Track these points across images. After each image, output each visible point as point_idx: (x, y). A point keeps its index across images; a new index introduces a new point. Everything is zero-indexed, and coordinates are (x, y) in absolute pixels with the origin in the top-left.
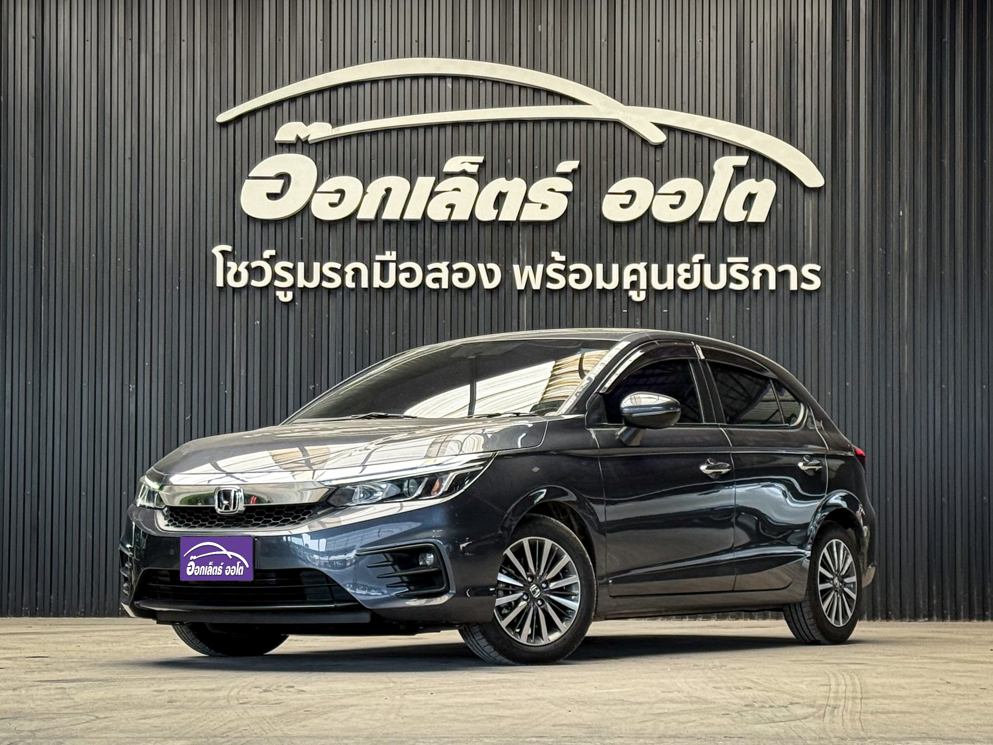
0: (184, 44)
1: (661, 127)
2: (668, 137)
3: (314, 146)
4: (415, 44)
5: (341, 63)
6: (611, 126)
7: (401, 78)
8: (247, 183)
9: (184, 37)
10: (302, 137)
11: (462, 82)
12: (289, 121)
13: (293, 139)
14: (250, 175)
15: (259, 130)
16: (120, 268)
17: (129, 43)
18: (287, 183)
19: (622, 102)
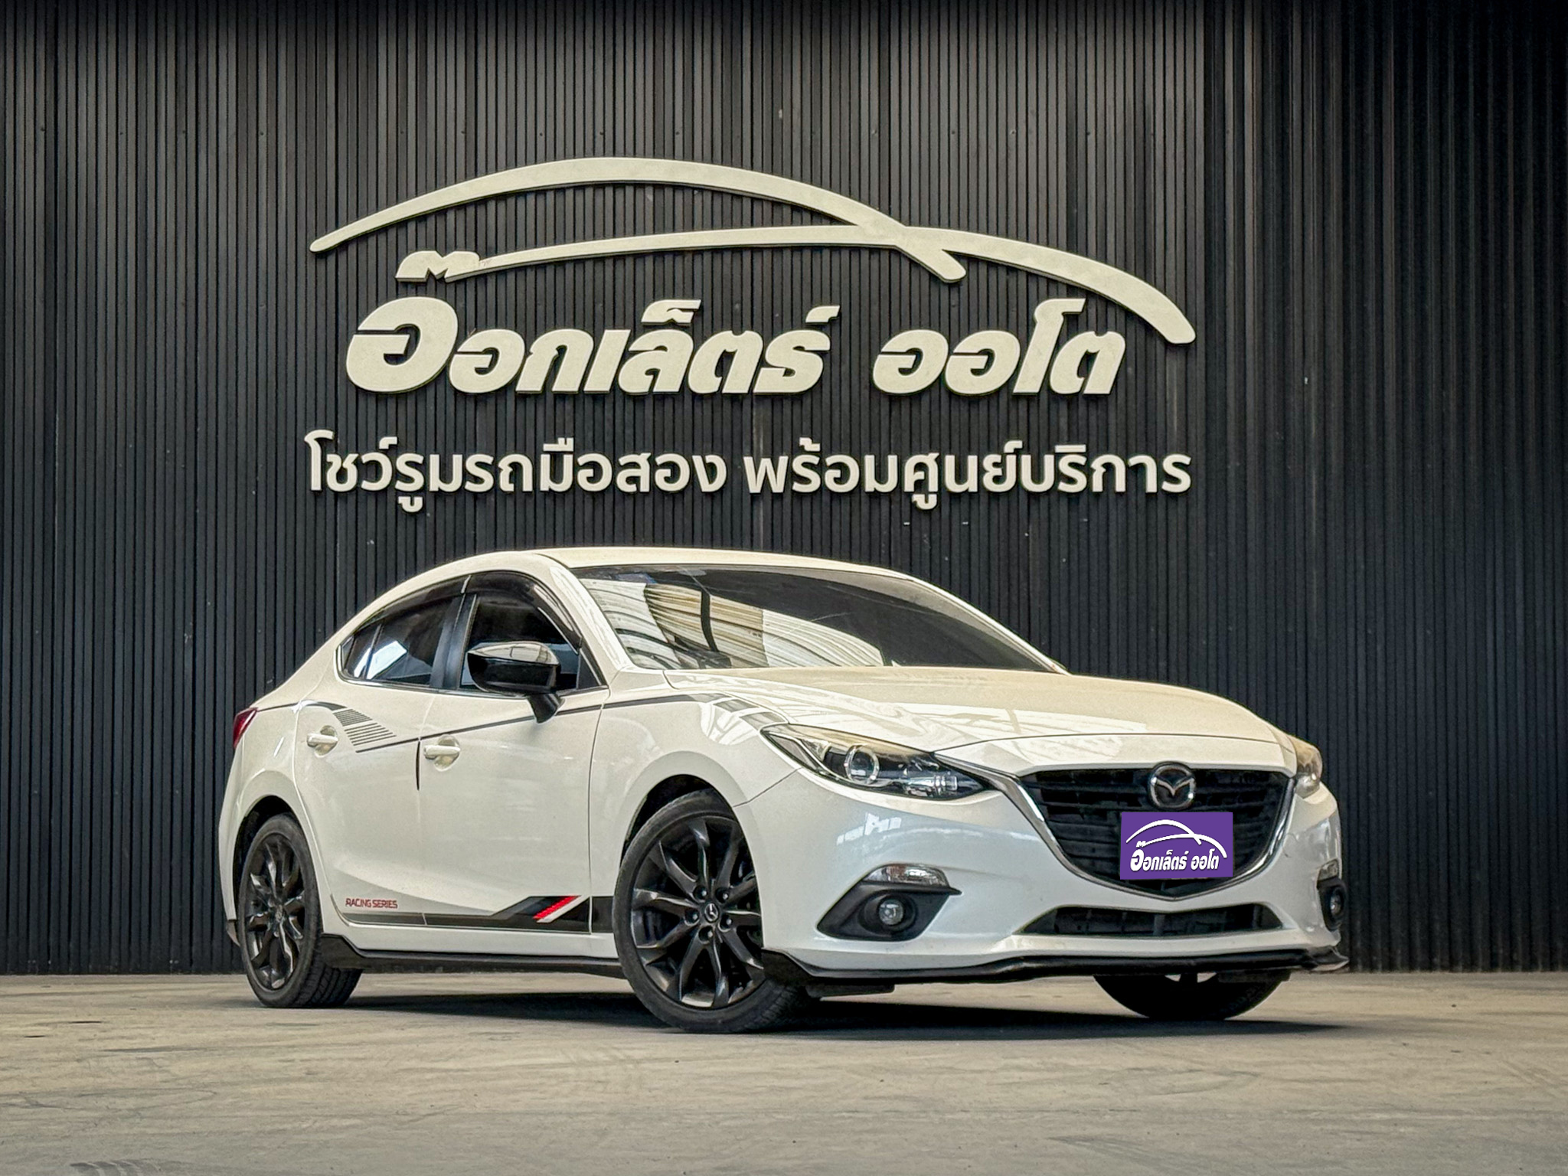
0: (263, 139)
1: (958, 256)
2: (968, 271)
3: (453, 285)
4: (599, 137)
5: (492, 164)
6: (885, 256)
7: (580, 187)
8: (356, 337)
9: (263, 128)
10: (435, 273)
11: (669, 193)
12: (417, 250)
13: (421, 275)
14: (360, 328)
15: (372, 263)
16: (170, 464)
17: (182, 137)
18: (413, 339)
19: (900, 221)
